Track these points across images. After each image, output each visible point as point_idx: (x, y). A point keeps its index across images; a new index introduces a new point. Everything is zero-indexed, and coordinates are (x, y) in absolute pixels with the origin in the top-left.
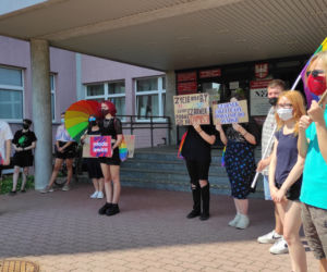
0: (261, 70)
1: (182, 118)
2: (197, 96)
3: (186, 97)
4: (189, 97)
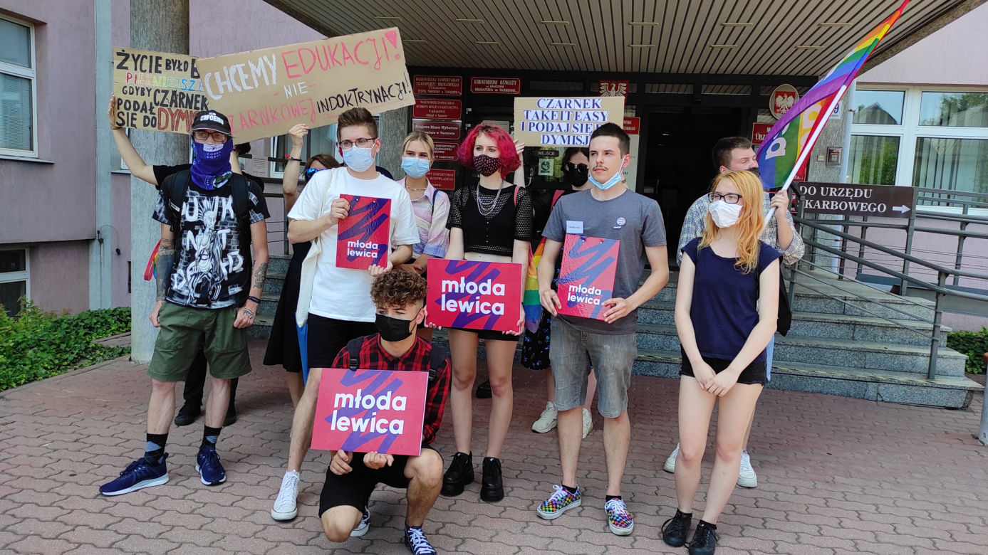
1: (135, 110)
2: (182, 62)
3: (151, 57)
4: (160, 58)
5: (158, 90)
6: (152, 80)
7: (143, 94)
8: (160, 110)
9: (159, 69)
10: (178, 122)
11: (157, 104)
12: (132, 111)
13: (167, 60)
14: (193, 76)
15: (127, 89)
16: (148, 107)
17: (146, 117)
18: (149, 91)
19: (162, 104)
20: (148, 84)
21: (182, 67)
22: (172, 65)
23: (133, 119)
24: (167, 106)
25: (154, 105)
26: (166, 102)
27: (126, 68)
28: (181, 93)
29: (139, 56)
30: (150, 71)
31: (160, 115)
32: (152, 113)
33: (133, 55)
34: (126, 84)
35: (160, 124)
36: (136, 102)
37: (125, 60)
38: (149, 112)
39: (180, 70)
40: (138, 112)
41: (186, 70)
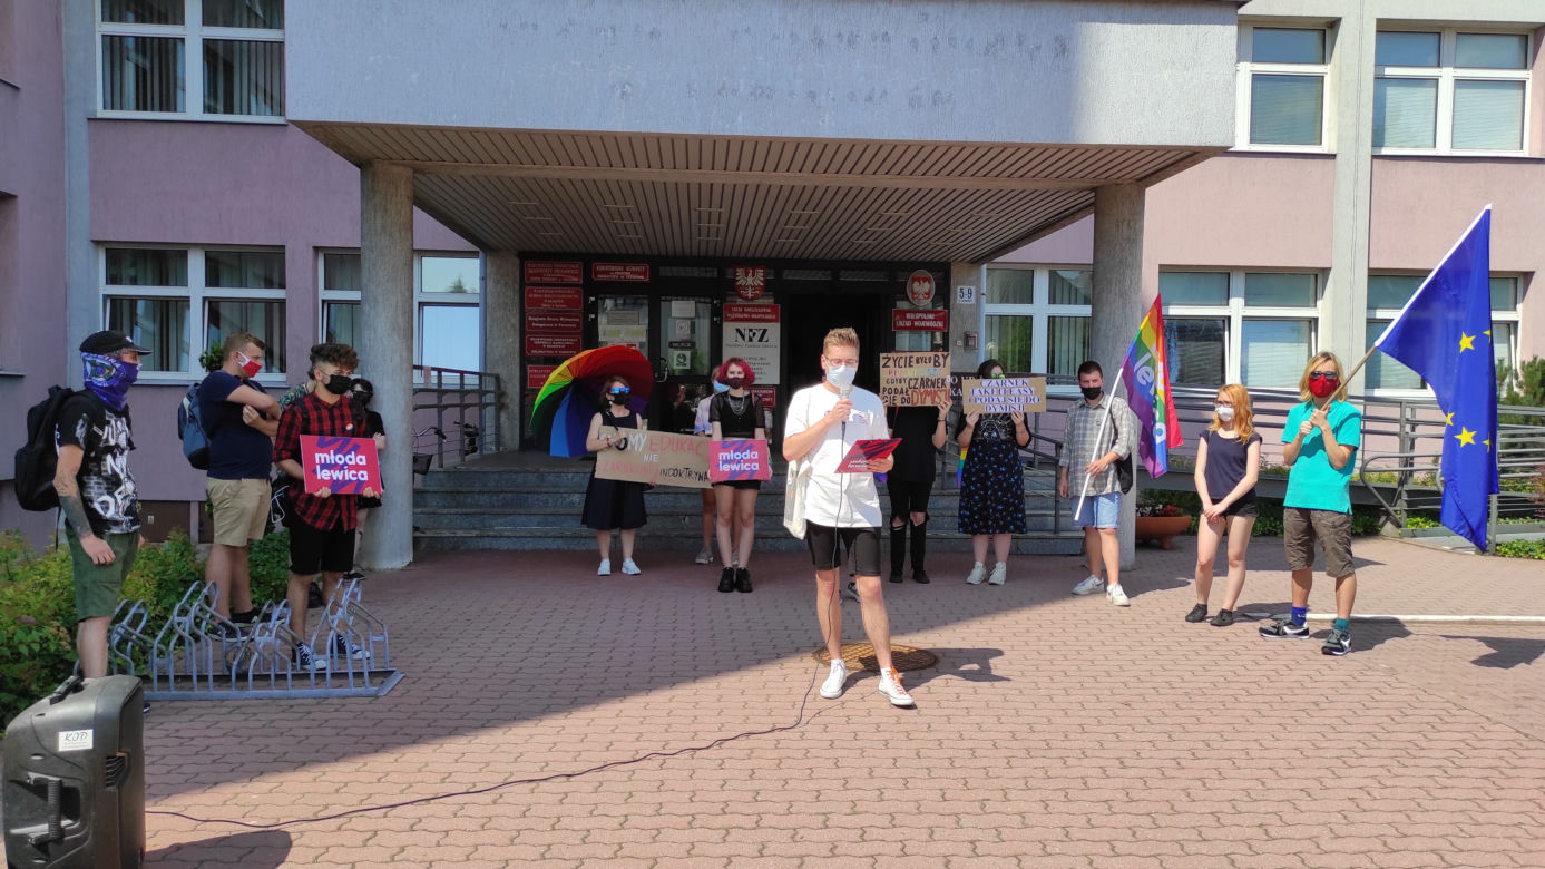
0: (751, 280)
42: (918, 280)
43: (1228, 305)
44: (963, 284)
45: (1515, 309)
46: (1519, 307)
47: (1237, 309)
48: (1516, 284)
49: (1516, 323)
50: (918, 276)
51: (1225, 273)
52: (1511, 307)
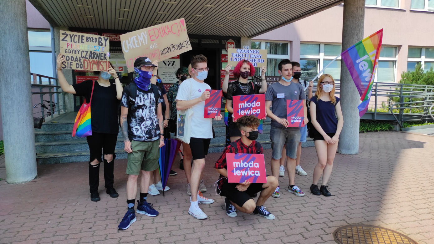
1: (72, 60)
2: (94, 38)
3: (79, 36)
4: (84, 36)
5: (83, 51)
6: (80, 46)
7: (75, 53)
8: (84, 60)
9: (83, 41)
10: (93, 65)
11: (83, 58)
12: (70, 61)
13: (87, 37)
14: (99, 45)
15: (68, 51)
16: (78, 59)
17: (77, 64)
18: (79, 51)
19: (85, 58)
20: (77, 48)
21: (94, 40)
22: (89, 39)
23: (71, 65)
24: (88, 58)
25: (81, 58)
26: (87, 57)
27: (66, 41)
28: (94, 52)
29: (73, 35)
30: (79, 42)
31: (84, 63)
32: (80, 62)
33: (70, 35)
34: (67, 48)
35: (84, 67)
36: (72, 57)
37: (66, 37)
38: (79, 61)
39: (93, 42)
40: (73, 62)
41: (96, 42)
42: (230, 43)
43: (319, 55)
44: (245, 45)
45: (396, 57)
46: (397, 56)
47: (322, 56)
48: (396, 49)
49: (396, 61)
50: (230, 42)
51: (318, 44)
52: (394, 56)
